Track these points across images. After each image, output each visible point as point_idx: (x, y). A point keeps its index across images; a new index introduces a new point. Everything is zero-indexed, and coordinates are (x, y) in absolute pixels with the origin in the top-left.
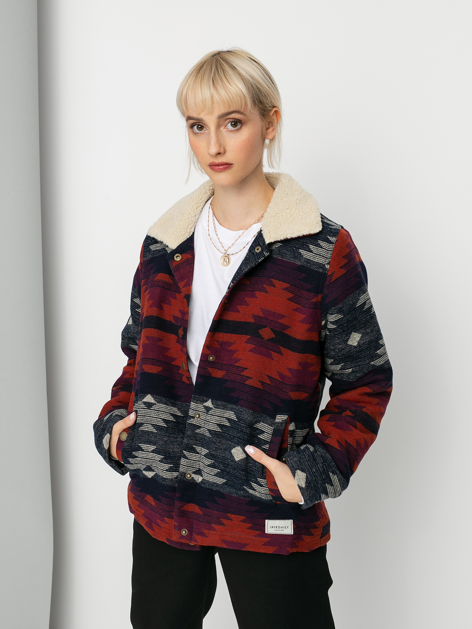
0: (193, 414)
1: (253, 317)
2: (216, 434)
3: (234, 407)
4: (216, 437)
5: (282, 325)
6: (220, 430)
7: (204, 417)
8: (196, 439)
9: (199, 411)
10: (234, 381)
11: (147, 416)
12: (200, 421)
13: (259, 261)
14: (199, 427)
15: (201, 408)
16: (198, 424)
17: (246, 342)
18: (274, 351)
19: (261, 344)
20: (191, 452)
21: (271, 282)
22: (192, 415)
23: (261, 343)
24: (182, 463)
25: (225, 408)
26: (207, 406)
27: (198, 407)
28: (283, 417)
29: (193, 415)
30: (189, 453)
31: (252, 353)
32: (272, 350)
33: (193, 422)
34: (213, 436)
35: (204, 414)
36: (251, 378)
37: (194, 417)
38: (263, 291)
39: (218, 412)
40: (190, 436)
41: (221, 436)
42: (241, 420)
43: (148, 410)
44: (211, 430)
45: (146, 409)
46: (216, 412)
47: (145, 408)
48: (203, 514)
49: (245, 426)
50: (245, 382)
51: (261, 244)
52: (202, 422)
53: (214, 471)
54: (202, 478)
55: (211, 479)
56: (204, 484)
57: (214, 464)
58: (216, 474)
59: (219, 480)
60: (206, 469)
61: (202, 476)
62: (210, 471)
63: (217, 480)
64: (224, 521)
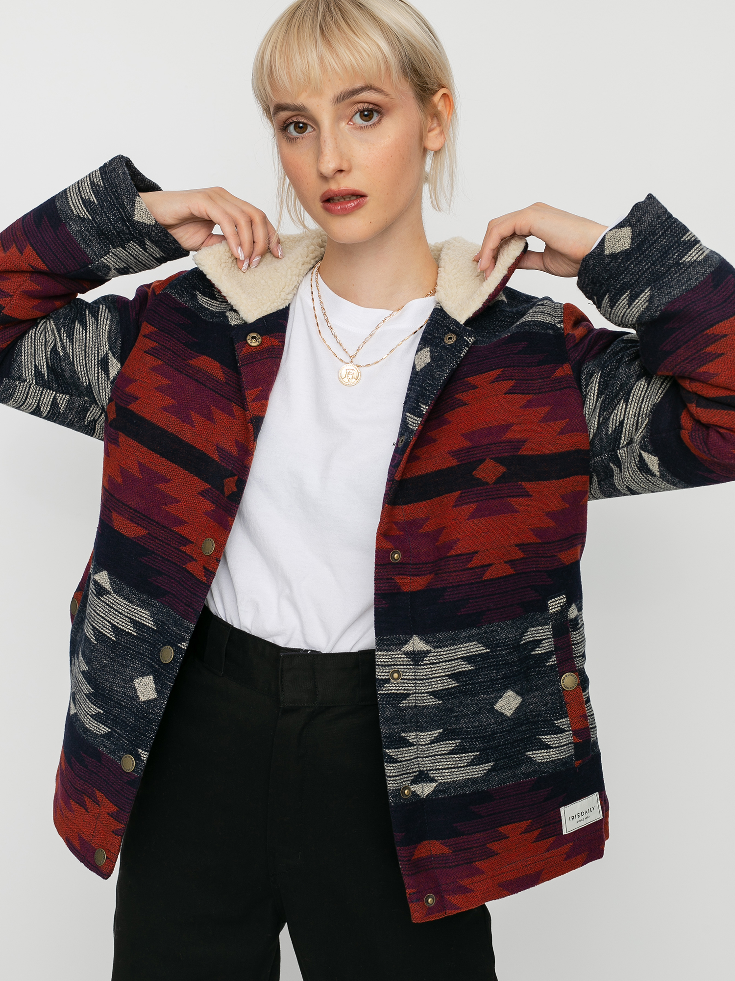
0: (386, 674)
1: (452, 456)
2: (451, 694)
3: (474, 631)
4: (452, 698)
5: (511, 442)
6: (455, 684)
7: (411, 674)
8: (404, 720)
9: (397, 665)
10: (459, 586)
12: (403, 683)
13: (462, 355)
14: (406, 696)
15: (401, 658)
16: (402, 691)
17: (455, 506)
18: (513, 496)
19: (487, 496)
20: (400, 748)
21: (467, 384)
22: (384, 678)
23: (486, 493)
24: (390, 773)
25: (455, 641)
26: (410, 651)
27: (394, 658)
28: (559, 600)
29: (387, 676)
30: (396, 750)
31: (476, 520)
32: (510, 496)
33: (391, 690)
34: (446, 700)
35: (408, 669)
36: (490, 565)
37: (389, 679)
38: (458, 407)
39: (445, 653)
40: (392, 718)
41: (459, 693)
42: (497, 645)
44: (439, 690)
46: (439, 656)
48: (453, 852)
49: (508, 653)
50: (482, 578)
51: (453, 328)
52: (409, 685)
53: (466, 758)
54: (434, 785)
55: (461, 775)
56: (444, 792)
57: (461, 746)
58: (471, 762)
59: (479, 771)
60: (447, 761)
61: (432, 780)
62: (457, 761)
63: (473, 772)
64: (494, 846)
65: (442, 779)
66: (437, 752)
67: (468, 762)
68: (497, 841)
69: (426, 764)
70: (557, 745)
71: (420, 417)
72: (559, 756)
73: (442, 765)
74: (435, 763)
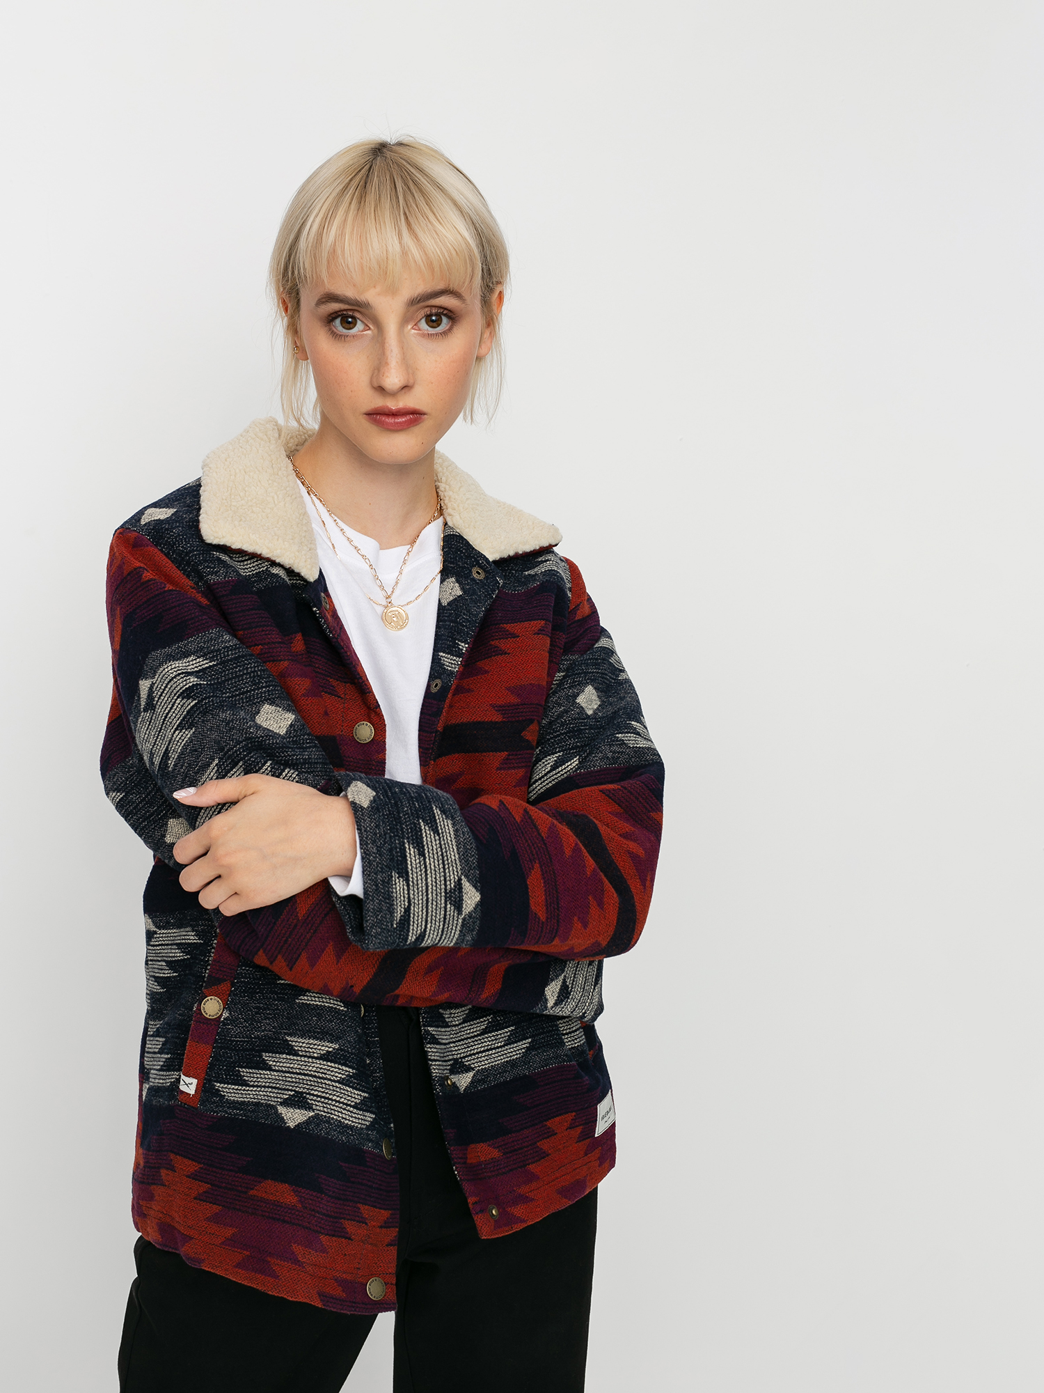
17: (500, 769)
21: (504, 631)
24: (434, 1056)
51: (483, 563)
53: (503, 1036)
54: (471, 1074)
55: (499, 1058)
56: (482, 1081)
57: (495, 1022)
58: (508, 1040)
59: (517, 1050)
60: (482, 1043)
61: (468, 1069)
62: (493, 1040)
63: (512, 1052)
64: (544, 1145)
65: (479, 1066)
66: (469, 1034)
67: (505, 1041)
68: (546, 1138)
69: (458, 1051)
70: (568, 1031)
71: (459, 658)
72: (572, 1044)
73: (477, 1048)
74: (469, 1047)
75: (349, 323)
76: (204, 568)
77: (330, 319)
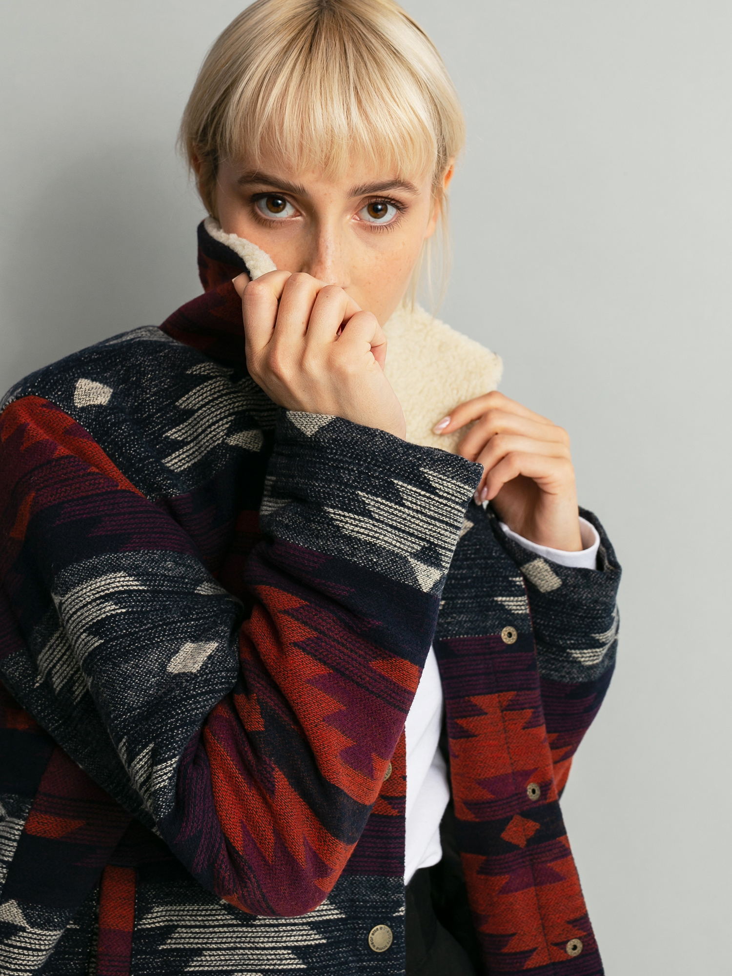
11: (244, 949)
43: (245, 929)
45: (237, 926)
47: (232, 925)
75: (278, 205)
76: (163, 480)
77: (254, 199)
